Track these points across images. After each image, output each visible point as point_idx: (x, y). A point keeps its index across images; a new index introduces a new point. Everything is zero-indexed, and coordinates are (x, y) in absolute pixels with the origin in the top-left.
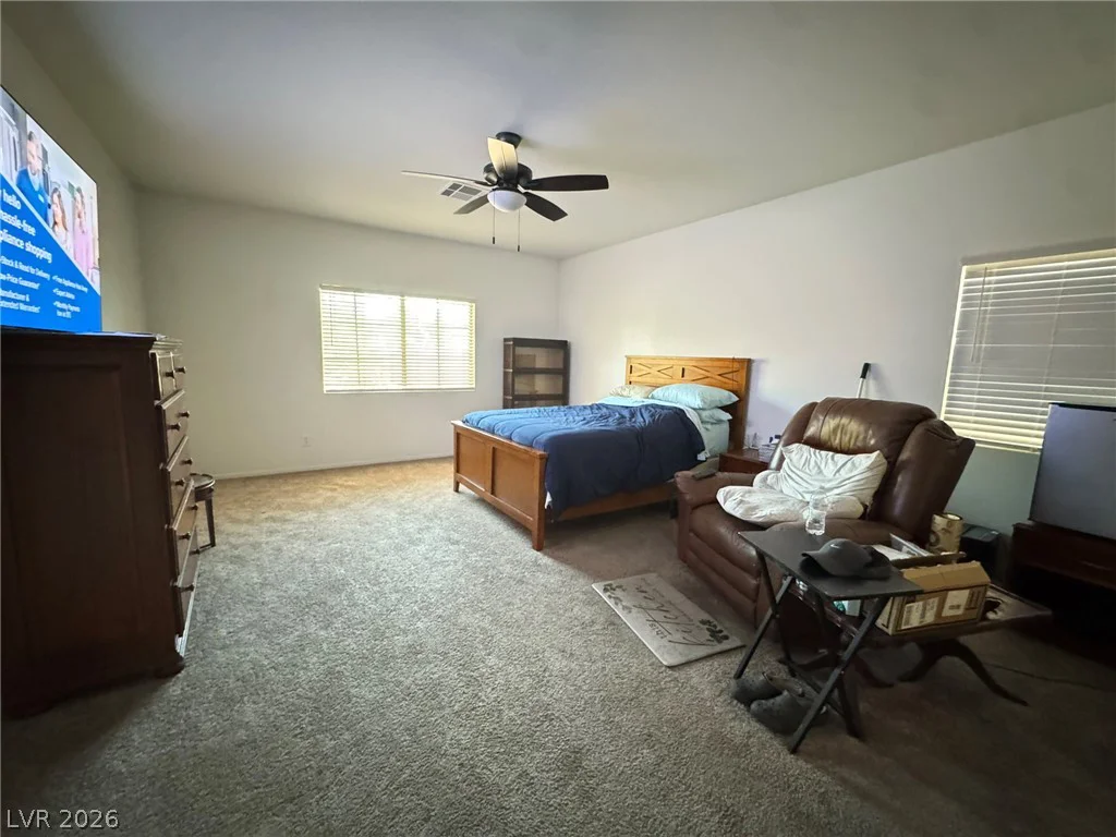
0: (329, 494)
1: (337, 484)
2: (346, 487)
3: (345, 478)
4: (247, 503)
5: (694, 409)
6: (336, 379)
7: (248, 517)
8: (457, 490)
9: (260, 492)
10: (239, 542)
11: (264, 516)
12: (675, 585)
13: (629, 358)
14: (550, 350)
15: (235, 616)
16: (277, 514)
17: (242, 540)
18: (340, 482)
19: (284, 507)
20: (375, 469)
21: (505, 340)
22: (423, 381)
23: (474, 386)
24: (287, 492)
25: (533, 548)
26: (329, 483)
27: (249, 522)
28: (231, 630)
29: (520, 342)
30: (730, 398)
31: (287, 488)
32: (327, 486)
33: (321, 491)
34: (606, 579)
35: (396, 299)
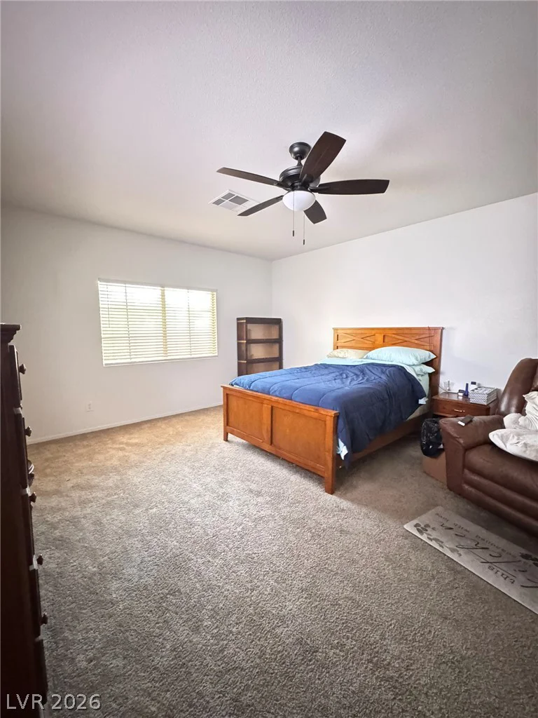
0: (121, 454)
1: (122, 443)
2: (132, 445)
3: (127, 436)
4: (48, 471)
5: (409, 366)
6: (113, 353)
7: (55, 487)
8: (226, 439)
9: (58, 458)
10: (56, 520)
11: (70, 485)
12: (464, 516)
13: (335, 330)
14: (266, 325)
15: (87, 630)
16: (81, 481)
17: (58, 517)
18: (124, 440)
19: (85, 471)
20: (149, 425)
21: (238, 319)
22: (180, 351)
23: (216, 354)
24: (82, 455)
25: (327, 491)
26: (114, 443)
27: (57, 492)
28: (91, 655)
29: (250, 321)
30: (428, 355)
31: (80, 451)
32: (115, 446)
33: (113, 452)
34: (413, 519)
35: (158, 290)
